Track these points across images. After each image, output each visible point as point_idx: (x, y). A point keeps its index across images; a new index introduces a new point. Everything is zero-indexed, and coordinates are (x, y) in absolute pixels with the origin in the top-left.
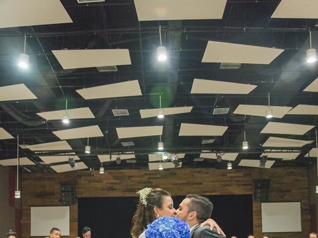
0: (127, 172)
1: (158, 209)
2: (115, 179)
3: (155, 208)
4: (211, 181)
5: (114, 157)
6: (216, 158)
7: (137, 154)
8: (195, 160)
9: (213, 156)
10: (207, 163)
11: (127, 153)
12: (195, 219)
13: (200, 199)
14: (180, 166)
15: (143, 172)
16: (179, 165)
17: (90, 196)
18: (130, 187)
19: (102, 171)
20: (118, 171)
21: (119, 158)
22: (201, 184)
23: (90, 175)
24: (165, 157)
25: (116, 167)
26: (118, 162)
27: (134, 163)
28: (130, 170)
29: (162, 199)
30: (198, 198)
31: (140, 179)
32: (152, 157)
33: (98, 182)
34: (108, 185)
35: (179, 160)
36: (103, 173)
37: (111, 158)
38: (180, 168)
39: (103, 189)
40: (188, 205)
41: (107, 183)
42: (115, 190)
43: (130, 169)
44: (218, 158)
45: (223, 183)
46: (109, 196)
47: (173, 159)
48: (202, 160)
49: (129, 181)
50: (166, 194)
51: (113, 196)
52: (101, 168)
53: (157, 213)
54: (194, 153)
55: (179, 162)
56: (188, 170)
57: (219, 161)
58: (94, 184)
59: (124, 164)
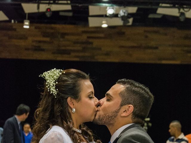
0: (60, 27)
1: (74, 101)
2: (44, 36)
3: (69, 99)
4: (170, 46)
5: (43, 8)
6: (178, 15)
7: (74, 5)
8: (151, 16)
9: (174, 12)
10: (167, 21)
11: (60, 2)
12: (130, 116)
13: (139, 87)
14: (130, 24)
15: (81, 29)
16: (129, 22)
17: (10, 57)
18: (63, 48)
19: (26, 25)
20: (48, 25)
21: (49, 9)
22: (156, 48)
23: (11, 29)
24: (110, 11)
25: (46, 21)
26: (48, 14)
27: (70, 17)
28: (64, 26)
29: (79, 85)
30: (136, 87)
31: (77, 37)
32: (93, 10)
33: (21, 39)
34: (34, 44)
35: (129, 16)
36: (28, 27)
37: (38, 8)
38: (129, 26)
39: (27, 49)
40: (121, 94)
41: (33, 41)
42: (43, 50)
43: (65, 24)
44: (180, 16)
45: (186, 48)
46: (35, 58)
47: (122, 13)
48: (159, 17)
49: (61, 39)
50: (84, 78)
51: (40, 59)
52: (25, 21)
53: (72, 106)
54: (150, 7)
55: (129, 18)
56: (140, 30)
57: (182, 19)
58: (15, 42)
59: (56, 17)
